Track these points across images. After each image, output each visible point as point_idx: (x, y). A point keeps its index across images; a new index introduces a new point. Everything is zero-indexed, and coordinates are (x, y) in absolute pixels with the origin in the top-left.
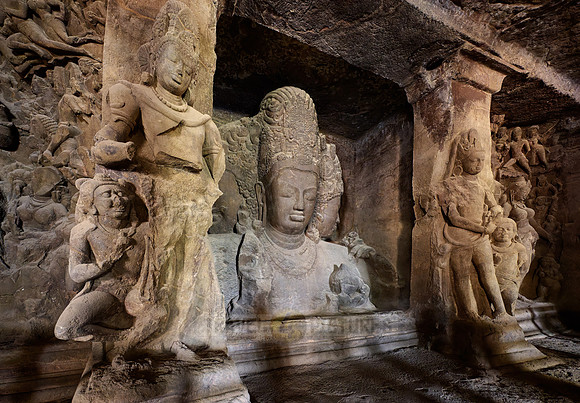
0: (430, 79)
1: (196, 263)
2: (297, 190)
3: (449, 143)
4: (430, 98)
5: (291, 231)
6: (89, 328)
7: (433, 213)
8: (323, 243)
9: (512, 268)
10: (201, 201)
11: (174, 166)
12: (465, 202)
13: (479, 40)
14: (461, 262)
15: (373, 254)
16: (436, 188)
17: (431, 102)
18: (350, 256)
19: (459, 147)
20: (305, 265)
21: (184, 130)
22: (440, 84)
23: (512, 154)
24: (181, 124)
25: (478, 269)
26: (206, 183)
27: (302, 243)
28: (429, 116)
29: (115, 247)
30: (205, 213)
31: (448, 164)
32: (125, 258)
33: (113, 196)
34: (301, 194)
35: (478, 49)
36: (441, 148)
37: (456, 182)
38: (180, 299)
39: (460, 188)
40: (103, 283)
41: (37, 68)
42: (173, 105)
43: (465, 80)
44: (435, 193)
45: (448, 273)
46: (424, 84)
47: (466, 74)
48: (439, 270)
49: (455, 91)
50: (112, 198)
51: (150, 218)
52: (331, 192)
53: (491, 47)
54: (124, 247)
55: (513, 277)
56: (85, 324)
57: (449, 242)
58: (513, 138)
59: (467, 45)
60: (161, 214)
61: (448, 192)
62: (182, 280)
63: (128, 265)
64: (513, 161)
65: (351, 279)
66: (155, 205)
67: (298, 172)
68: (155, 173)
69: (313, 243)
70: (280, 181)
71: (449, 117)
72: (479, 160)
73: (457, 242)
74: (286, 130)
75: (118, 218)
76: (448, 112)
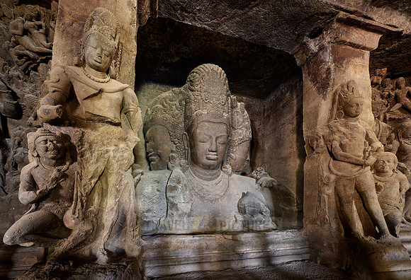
0: (313, 46)
1: (118, 191)
2: (211, 137)
3: (331, 93)
4: (315, 59)
5: (208, 167)
6: (31, 237)
7: (319, 150)
8: (235, 176)
9: (394, 195)
10: (122, 145)
11: (99, 121)
12: (347, 140)
13: (352, 9)
14: (345, 190)
15: (275, 184)
16: (321, 130)
17: (315, 63)
18: (257, 186)
19: (340, 96)
20: (218, 192)
21: (104, 95)
22: (322, 48)
23: (397, 99)
24: (101, 91)
25: (362, 197)
26: (127, 133)
27: (218, 176)
28: (315, 74)
29: (50, 179)
30: (126, 154)
31: (331, 110)
32: (58, 187)
33: (49, 143)
34: (214, 140)
35: (352, 16)
36: (324, 98)
37: (339, 124)
38: (105, 217)
39: (343, 129)
40: (46, 205)
41: (32, 66)
42: (96, 79)
43: (343, 42)
44: (321, 134)
45: (333, 199)
46: (309, 50)
47: (343, 37)
48: (326, 196)
49: (334, 52)
50: (48, 145)
51: (78, 158)
52: (242, 137)
53: (364, 13)
54: (56, 179)
55: (397, 203)
56: (26, 235)
57: (333, 174)
58: (398, 86)
59: (342, 14)
60: (87, 156)
61: (332, 132)
62: (107, 203)
63: (62, 192)
64: (398, 105)
65: (254, 203)
66: (83, 149)
67: (212, 124)
68: (86, 127)
69: (226, 176)
70: (198, 131)
71: (330, 73)
72: (358, 105)
73: (339, 173)
74: (203, 94)
75: (53, 158)
76: (329, 69)
